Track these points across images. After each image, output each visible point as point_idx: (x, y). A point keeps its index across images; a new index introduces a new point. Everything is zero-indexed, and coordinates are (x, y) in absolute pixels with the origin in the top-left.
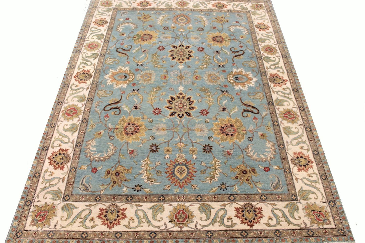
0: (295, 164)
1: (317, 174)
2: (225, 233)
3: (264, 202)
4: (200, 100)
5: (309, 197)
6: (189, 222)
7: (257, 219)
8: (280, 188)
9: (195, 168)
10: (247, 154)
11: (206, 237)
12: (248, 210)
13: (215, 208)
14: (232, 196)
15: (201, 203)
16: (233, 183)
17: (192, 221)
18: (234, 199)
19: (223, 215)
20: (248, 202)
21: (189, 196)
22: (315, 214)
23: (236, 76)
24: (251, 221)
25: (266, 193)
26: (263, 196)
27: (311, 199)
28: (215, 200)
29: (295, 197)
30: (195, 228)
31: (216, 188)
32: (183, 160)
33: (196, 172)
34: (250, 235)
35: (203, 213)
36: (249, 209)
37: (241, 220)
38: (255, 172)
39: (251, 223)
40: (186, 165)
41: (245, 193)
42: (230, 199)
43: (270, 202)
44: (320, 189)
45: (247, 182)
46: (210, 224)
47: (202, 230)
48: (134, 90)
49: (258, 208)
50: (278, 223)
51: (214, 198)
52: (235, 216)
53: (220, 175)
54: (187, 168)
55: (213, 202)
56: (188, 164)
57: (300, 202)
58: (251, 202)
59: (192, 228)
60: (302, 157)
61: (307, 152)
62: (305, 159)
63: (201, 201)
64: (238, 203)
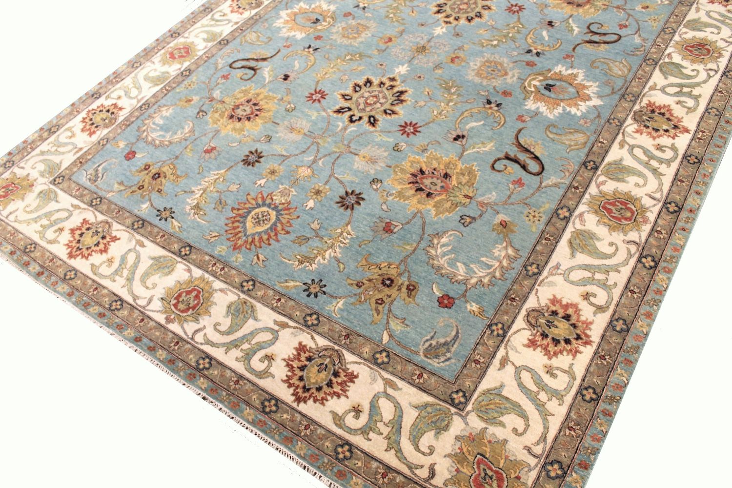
0: (533, 325)
1: (574, 379)
2: (236, 379)
3: (375, 367)
4: (422, 103)
5: (501, 419)
6: (190, 318)
7: (325, 393)
8: (442, 359)
9: (291, 226)
10: (428, 249)
11: (194, 364)
12: (321, 364)
13: (260, 320)
14: (315, 316)
15: (242, 296)
16: (341, 292)
17: (197, 320)
18: (313, 325)
19: (263, 344)
20: (336, 347)
21: (234, 272)
22: (482, 466)
23: (551, 82)
24: (308, 390)
25: (398, 350)
26: (384, 354)
27: (502, 425)
28: (275, 305)
29: (462, 400)
30: (190, 336)
31: (298, 284)
32: (283, 201)
33: (288, 232)
34: (279, 415)
35: (230, 317)
36: (326, 363)
37: (290, 374)
38: (413, 293)
39: (304, 392)
40: (282, 212)
41: (348, 324)
42: (306, 321)
43: (387, 376)
44: (549, 418)
45: (374, 305)
46: (223, 345)
47: (200, 346)
48: (310, 47)
49: (350, 371)
50: (365, 431)
51: (275, 301)
52: (284, 360)
53: (329, 261)
54: (278, 219)
55: (267, 306)
56: (286, 212)
57: (464, 418)
58: (345, 352)
59: (185, 333)
60: (567, 317)
61: (595, 314)
62: (574, 326)
63: (248, 292)
64: (317, 337)
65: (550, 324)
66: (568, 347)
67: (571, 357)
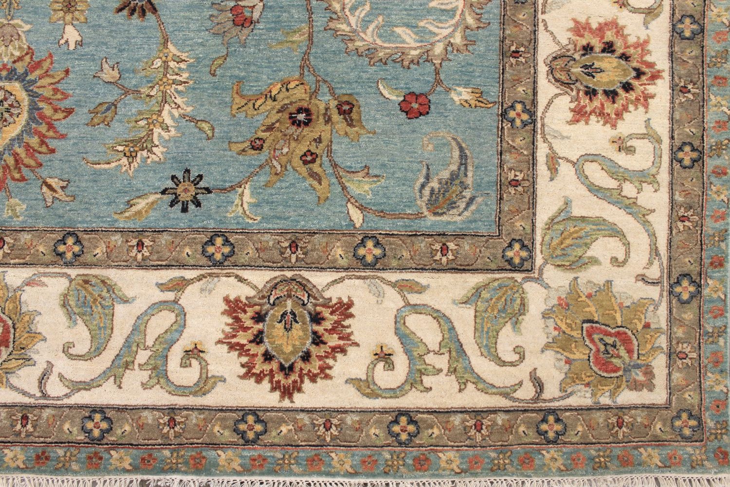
0: (566, 85)
1: (659, 141)
2: (166, 419)
3: (368, 273)
5: (590, 253)
6: (13, 364)
7: (320, 358)
8: (463, 205)
9: (66, 96)
10: (332, 25)
11: (81, 437)
12: (284, 315)
13: (134, 299)
14: (219, 241)
15: (73, 272)
16: (234, 174)
17: (28, 361)
18: (226, 257)
19: (168, 336)
20: (289, 274)
21: (26, 237)
22: (596, 337)
24: (291, 368)
25: (386, 225)
26: (370, 244)
27: (594, 261)
28: (139, 256)
29: (524, 254)
30: (39, 394)
31: (152, 198)
32: (17, 54)
33: (69, 112)
34: (274, 433)
35: (80, 321)
36: (289, 309)
37: (244, 359)
38: (354, 115)
39: (287, 376)
40: (31, 77)
41: (281, 224)
42: (210, 257)
43: (393, 277)
44: (650, 218)
45: (303, 170)
46: (105, 375)
47: (66, 401)
49: (334, 301)
50: (415, 380)
51: (135, 250)
52: (220, 342)
53: (177, 128)
54: (32, 95)
55: (128, 267)
56: (38, 72)
57: (539, 280)
58: (306, 274)
59: (25, 393)
60: (609, 48)
61: (646, 24)
62: (625, 57)
63: (77, 260)
64: (246, 274)
65: (590, 70)
66: (632, 96)
67: (641, 109)
